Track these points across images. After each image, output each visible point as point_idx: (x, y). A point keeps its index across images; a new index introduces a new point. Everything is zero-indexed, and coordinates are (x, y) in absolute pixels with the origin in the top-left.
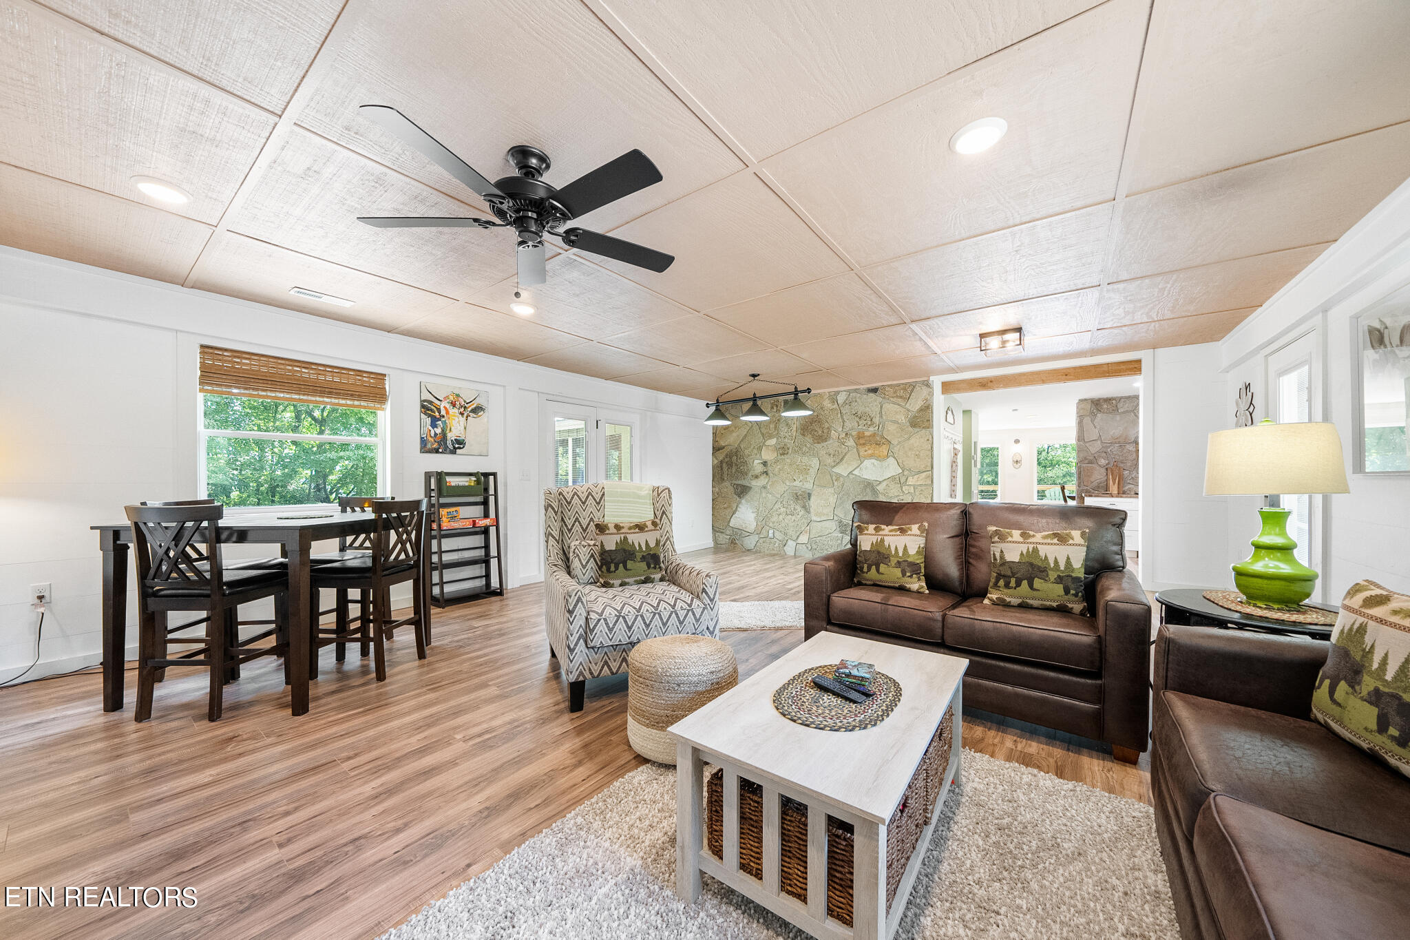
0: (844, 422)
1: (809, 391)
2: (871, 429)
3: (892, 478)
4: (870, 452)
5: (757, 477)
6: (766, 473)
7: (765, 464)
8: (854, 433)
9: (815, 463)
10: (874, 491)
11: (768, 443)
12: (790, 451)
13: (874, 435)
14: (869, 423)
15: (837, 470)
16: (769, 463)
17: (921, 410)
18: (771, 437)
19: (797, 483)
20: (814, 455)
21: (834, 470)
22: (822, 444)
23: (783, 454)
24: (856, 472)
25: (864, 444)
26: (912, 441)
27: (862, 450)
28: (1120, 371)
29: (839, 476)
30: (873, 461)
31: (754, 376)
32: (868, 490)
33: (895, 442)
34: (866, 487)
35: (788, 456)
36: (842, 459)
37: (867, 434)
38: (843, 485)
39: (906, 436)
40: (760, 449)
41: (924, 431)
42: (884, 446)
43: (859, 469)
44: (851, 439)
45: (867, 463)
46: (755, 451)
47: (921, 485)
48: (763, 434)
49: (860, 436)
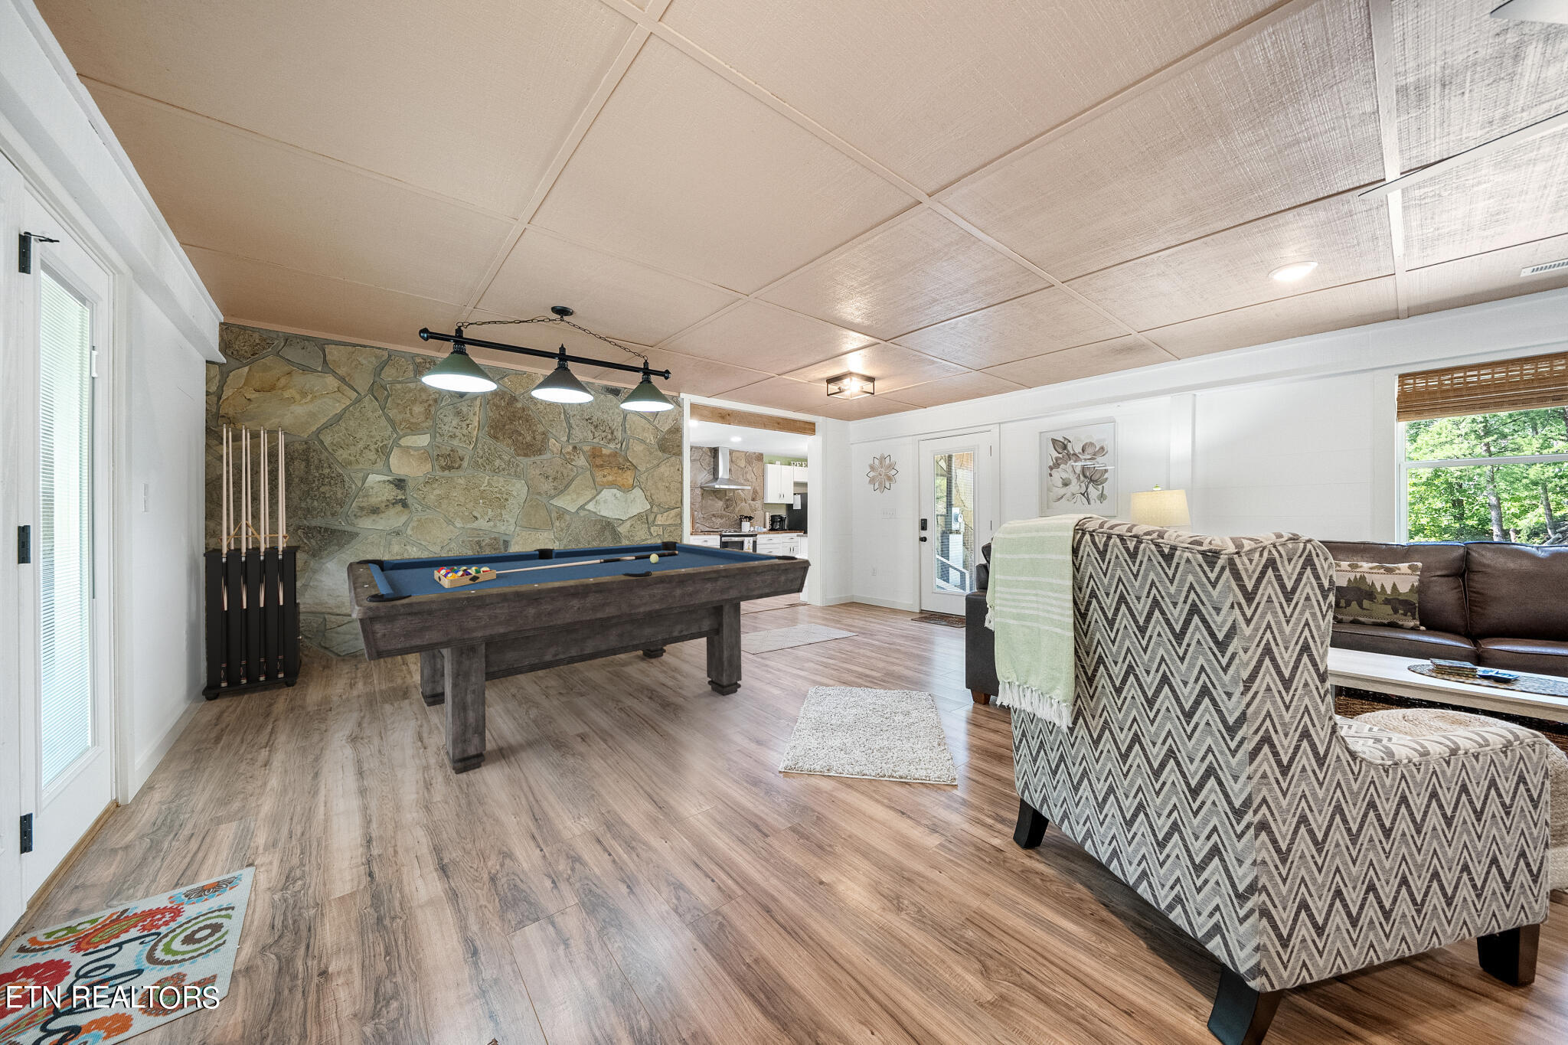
0: (570, 427)
1: (665, 374)
2: (612, 446)
3: (639, 516)
4: (610, 478)
5: (375, 511)
6: (404, 504)
7: (400, 483)
8: (586, 448)
9: (519, 489)
10: (616, 535)
11: (405, 442)
12: (465, 464)
13: (614, 455)
14: (610, 437)
15: (560, 502)
16: (410, 484)
17: (670, 431)
18: (414, 429)
19: (482, 523)
20: (517, 476)
21: (555, 502)
22: (533, 459)
23: (450, 468)
24: (590, 507)
25: (602, 466)
26: (663, 469)
27: (599, 475)
28: (805, 429)
29: (562, 513)
30: (615, 491)
31: (562, 312)
32: (607, 533)
33: (642, 468)
34: (603, 529)
35: (460, 473)
36: (567, 486)
37: (605, 451)
38: (569, 526)
39: (655, 462)
40: (384, 452)
41: (673, 458)
42: (629, 472)
43: (594, 502)
44: (582, 457)
45: (607, 494)
46: (372, 456)
47: (669, 525)
48: (392, 422)
49: (595, 454)
